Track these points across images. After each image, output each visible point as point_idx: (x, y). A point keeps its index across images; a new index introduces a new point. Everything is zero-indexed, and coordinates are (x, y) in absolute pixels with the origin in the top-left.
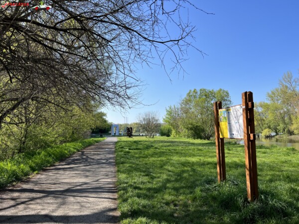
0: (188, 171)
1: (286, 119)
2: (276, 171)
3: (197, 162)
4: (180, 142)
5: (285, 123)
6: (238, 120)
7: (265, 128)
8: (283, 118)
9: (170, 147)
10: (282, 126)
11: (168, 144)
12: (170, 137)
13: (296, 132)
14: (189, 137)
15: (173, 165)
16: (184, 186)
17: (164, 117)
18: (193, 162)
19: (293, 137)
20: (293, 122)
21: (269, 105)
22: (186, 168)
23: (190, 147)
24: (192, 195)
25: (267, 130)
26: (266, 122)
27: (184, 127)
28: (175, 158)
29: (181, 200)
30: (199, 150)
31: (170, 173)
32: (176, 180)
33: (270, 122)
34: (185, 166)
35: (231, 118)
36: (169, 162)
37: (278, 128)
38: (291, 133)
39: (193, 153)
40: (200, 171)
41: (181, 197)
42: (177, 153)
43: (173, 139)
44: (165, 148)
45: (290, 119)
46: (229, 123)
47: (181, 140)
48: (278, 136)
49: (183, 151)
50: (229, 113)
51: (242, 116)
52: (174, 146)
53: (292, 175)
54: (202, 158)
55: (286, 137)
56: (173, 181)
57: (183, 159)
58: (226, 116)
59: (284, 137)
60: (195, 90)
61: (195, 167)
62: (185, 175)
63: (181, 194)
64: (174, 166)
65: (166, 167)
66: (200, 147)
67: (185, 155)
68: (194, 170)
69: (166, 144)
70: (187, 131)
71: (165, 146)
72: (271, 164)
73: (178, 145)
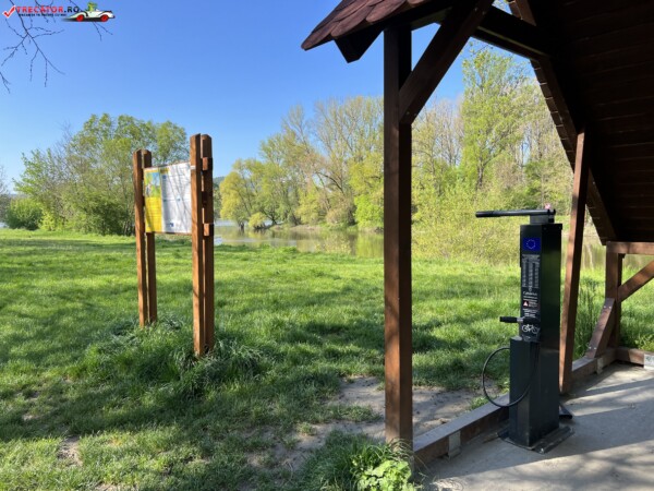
0: (74, 310)
1: (289, 195)
2: (258, 292)
3: (101, 288)
4: (65, 243)
5: (288, 203)
6: (182, 194)
7: (256, 212)
8: (285, 194)
9: (34, 257)
10: (282, 208)
11: (29, 248)
12: (37, 232)
13: (304, 219)
14: (90, 230)
15: (34, 300)
16: (60, 345)
17: (20, 180)
18: (91, 289)
19: (299, 229)
20: (301, 202)
21: (263, 167)
22: (69, 305)
23: (88, 254)
24: (75, 365)
25: (258, 215)
26: (257, 200)
27: (78, 207)
28: (44, 283)
29: (46, 381)
30: (110, 260)
31: (24, 320)
32: (40, 336)
33: (264, 199)
34: (69, 299)
35: (170, 190)
36: (23, 294)
37: (277, 211)
38: (296, 221)
39: (95, 267)
40: (104, 308)
41: (47, 374)
42: (52, 270)
43: (44, 235)
44: (16, 259)
45: (297, 195)
46: (165, 201)
47: (68, 238)
48: (275, 227)
49: (70, 265)
50: (164, 177)
51: (189, 186)
52: (45, 252)
53: (281, 297)
54: (114, 279)
55: (287, 228)
56: (29, 339)
57: (64, 284)
58: (158, 184)
59: (286, 229)
60: (106, 115)
61: (94, 300)
62: (65, 320)
63: (47, 366)
64: (39, 303)
65: (14, 307)
66: (113, 254)
67: (73, 274)
68: (90, 307)
69: (22, 248)
70: (84, 216)
71: (19, 255)
72: (253, 280)
73: (56, 251)
